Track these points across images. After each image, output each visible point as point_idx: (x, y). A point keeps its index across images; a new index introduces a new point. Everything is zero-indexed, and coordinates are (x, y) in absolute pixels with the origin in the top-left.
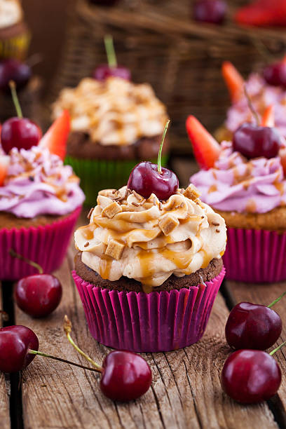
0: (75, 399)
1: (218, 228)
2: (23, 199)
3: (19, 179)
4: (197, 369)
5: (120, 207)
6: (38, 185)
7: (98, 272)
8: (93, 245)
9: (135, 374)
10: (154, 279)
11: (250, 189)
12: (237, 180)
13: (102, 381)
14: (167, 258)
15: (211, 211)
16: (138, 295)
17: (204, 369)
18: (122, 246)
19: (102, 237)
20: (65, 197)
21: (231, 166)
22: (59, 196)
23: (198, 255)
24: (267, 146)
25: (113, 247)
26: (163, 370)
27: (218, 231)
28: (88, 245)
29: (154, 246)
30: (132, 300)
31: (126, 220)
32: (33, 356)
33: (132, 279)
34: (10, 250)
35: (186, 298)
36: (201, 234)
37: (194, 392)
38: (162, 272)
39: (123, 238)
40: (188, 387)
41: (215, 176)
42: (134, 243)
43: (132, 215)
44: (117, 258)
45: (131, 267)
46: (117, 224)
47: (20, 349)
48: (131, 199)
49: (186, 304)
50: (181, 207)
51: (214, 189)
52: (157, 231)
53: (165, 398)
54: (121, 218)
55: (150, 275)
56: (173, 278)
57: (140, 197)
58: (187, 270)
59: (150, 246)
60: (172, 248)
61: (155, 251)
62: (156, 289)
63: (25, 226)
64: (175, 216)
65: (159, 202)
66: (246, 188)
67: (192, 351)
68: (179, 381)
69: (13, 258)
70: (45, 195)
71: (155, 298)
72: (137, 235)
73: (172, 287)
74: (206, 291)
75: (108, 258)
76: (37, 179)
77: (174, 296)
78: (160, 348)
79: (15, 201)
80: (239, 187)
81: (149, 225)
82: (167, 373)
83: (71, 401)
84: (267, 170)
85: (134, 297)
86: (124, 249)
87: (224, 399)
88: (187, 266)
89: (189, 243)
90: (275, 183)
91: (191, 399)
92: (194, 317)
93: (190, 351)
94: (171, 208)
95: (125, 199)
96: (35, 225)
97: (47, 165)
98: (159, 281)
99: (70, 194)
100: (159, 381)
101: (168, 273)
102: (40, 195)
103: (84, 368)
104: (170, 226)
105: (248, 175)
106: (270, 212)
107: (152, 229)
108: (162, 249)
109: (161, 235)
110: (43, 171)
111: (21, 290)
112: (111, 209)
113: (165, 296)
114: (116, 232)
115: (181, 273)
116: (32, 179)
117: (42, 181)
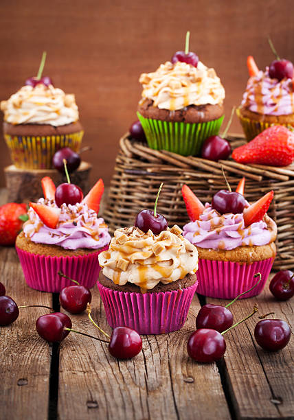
0: (92, 357)
1: (192, 253)
2: (69, 237)
3: (66, 224)
4: (175, 345)
5: (128, 238)
6: (79, 228)
7: (112, 279)
8: (110, 262)
9: (131, 341)
10: (148, 284)
11: (221, 233)
12: (213, 227)
13: (109, 346)
14: (157, 271)
15: (188, 243)
16: (137, 295)
17: (180, 344)
18: (128, 262)
19: (115, 257)
20: (97, 237)
21: (210, 218)
22: (93, 236)
23: (178, 270)
24: (234, 205)
25: (122, 262)
26: (152, 345)
27: (192, 256)
28: (106, 262)
29: (148, 262)
30: (133, 299)
31: (132, 246)
32: (68, 332)
33: (133, 284)
34: (58, 271)
35: (169, 298)
36: (181, 257)
37: (170, 356)
38: (153, 280)
39: (129, 257)
40: (167, 354)
41: (199, 226)
42: (135, 260)
43: (135, 243)
44: (124, 270)
45: (133, 276)
46: (125, 249)
47: (59, 327)
48: (136, 232)
49: (169, 302)
50: (168, 239)
51: (198, 233)
52: (151, 253)
53: (150, 359)
54: (128, 245)
55: (145, 282)
56: (160, 284)
57: (142, 232)
58: (169, 279)
59: (145, 263)
60: (160, 265)
61: (149, 266)
62: (149, 291)
63: (70, 255)
64: (163, 244)
65: (153, 235)
66: (218, 233)
67: (173, 335)
68: (161, 350)
69: (61, 277)
70: (84, 235)
71: (149, 297)
72: (138, 255)
73: (160, 290)
74: (183, 295)
75: (119, 270)
76: (78, 224)
77: (161, 297)
78: (152, 331)
79: (63, 238)
80: (214, 232)
81: (146, 250)
82: (154, 346)
83: (90, 358)
84: (233, 221)
85: (135, 297)
86: (129, 264)
87: (189, 360)
88: (169, 276)
89: (171, 261)
90: (238, 230)
91: (167, 359)
92: (175, 311)
93: (172, 335)
94: (162, 239)
95: (131, 233)
96: (76, 255)
97: (86, 215)
98: (151, 285)
99: (101, 236)
100: (149, 350)
101: (157, 280)
102: (80, 235)
103: (101, 340)
104: (159, 250)
105: (220, 224)
106: (234, 250)
107: (148, 252)
108: (153, 265)
109: (153, 256)
110: (83, 218)
111: (64, 295)
112: (122, 238)
113: (155, 297)
114: (125, 254)
115: (166, 281)
116: (75, 224)
117: (83, 226)
